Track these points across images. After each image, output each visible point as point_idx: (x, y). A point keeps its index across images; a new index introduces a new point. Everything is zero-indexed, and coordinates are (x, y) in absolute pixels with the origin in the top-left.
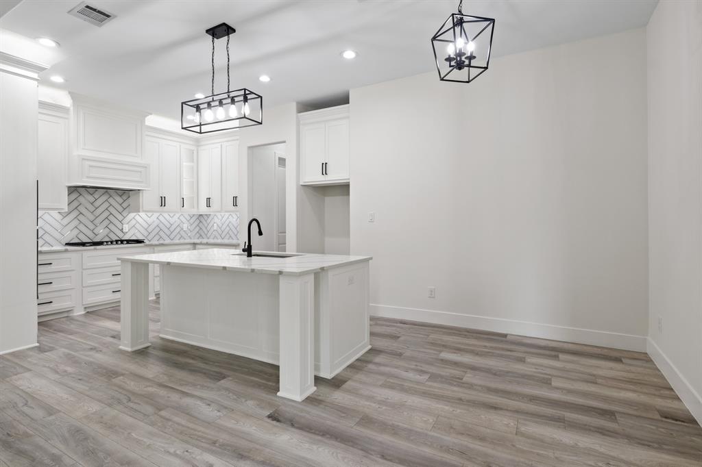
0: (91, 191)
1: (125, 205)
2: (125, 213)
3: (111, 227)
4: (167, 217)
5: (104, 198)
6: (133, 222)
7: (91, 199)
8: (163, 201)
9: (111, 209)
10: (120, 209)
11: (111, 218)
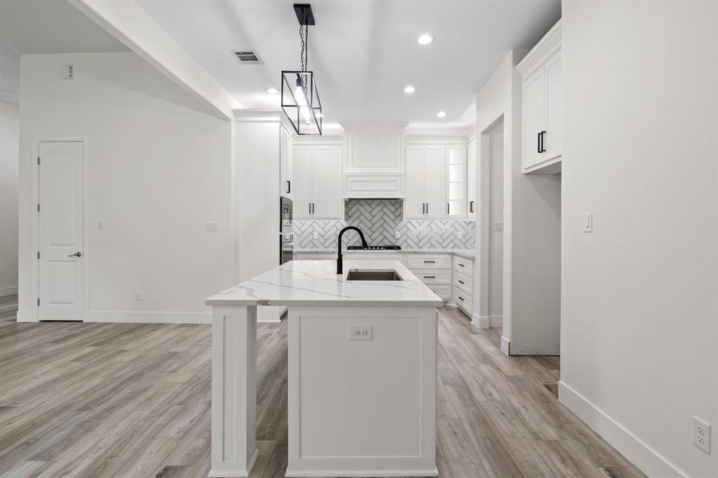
0: (369, 202)
1: (397, 213)
2: (397, 221)
3: (386, 234)
4: (440, 224)
5: (380, 208)
6: (405, 229)
7: (369, 208)
8: (425, 208)
9: (385, 217)
10: (393, 217)
11: (385, 225)
